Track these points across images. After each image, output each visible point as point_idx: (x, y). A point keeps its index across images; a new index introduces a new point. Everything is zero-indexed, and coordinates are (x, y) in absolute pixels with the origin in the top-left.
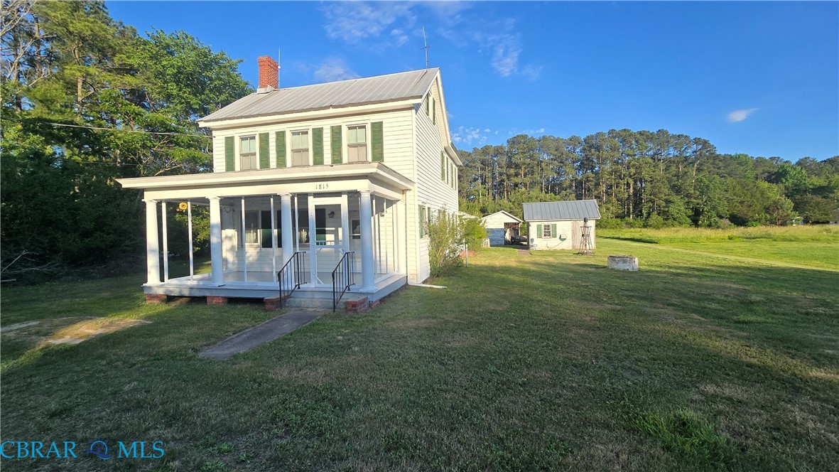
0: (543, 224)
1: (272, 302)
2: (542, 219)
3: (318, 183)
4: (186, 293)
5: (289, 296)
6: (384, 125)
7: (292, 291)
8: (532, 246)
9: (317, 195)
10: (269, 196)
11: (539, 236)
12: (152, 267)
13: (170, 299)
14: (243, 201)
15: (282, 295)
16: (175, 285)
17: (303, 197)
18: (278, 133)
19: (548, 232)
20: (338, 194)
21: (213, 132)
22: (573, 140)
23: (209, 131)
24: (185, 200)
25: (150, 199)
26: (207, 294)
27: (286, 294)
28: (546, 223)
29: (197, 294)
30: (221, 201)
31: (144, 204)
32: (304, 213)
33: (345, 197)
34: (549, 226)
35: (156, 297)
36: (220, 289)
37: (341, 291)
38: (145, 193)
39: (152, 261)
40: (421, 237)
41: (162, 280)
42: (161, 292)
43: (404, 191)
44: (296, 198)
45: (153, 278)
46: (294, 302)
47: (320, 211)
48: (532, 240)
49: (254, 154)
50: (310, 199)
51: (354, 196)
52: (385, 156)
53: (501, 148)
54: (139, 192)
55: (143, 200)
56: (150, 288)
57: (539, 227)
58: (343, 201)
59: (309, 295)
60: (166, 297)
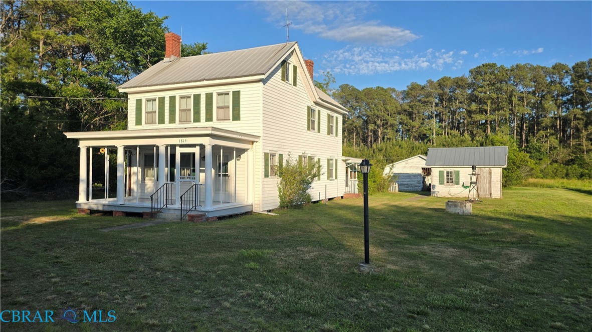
0: (445, 170)
1: (147, 214)
2: (444, 165)
3: (181, 139)
4: (101, 208)
5: (158, 212)
6: (241, 93)
7: (161, 208)
8: (434, 192)
9: (181, 146)
10: (153, 146)
11: (441, 183)
12: (81, 191)
13: (92, 212)
14: (138, 148)
15: (153, 210)
16: (95, 204)
17: (173, 147)
18: (170, 97)
19: (451, 179)
20: (194, 146)
21: (129, 95)
22: (558, 68)
23: (125, 95)
24: (104, 147)
25: (83, 145)
26: (113, 209)
27: (156, 210)
28: (449, 170)
29: (107, 209)
30: (124, 148)
31: (79, 148)
32: (173, 156)
33: (198, 148)
34: (451, 172)
35: (83, 211)
36: (121, 206)
37: (188, 209)
38: (80, 142)
39: (82, 187)
40: (266, 176)
41: (88, 199)
42: (86, 207)
43: (253, 142)
44: (169, 148)
45: (82, 199)
46: (162, 216)
47: (183, 155)
48: (434, 186)
49: (155, 112)
50: (178, 148)
51: (202, 147)
52: (241, 116)
53: (462, 79)
54: (76, 141)
55: (79, 146)
56: (80, 204)
57: (441, 173)
58: (196, 150)
59: (172, 212)
60: (89, 211)
